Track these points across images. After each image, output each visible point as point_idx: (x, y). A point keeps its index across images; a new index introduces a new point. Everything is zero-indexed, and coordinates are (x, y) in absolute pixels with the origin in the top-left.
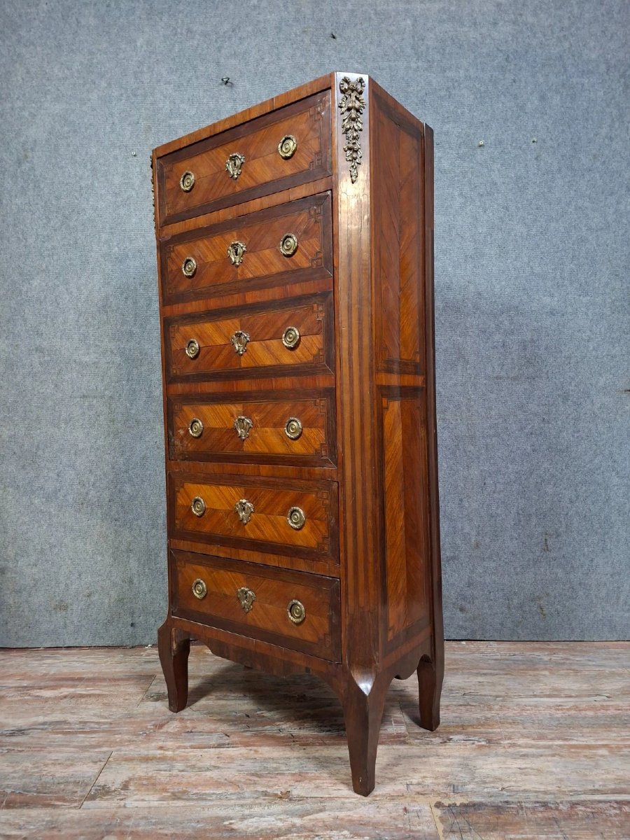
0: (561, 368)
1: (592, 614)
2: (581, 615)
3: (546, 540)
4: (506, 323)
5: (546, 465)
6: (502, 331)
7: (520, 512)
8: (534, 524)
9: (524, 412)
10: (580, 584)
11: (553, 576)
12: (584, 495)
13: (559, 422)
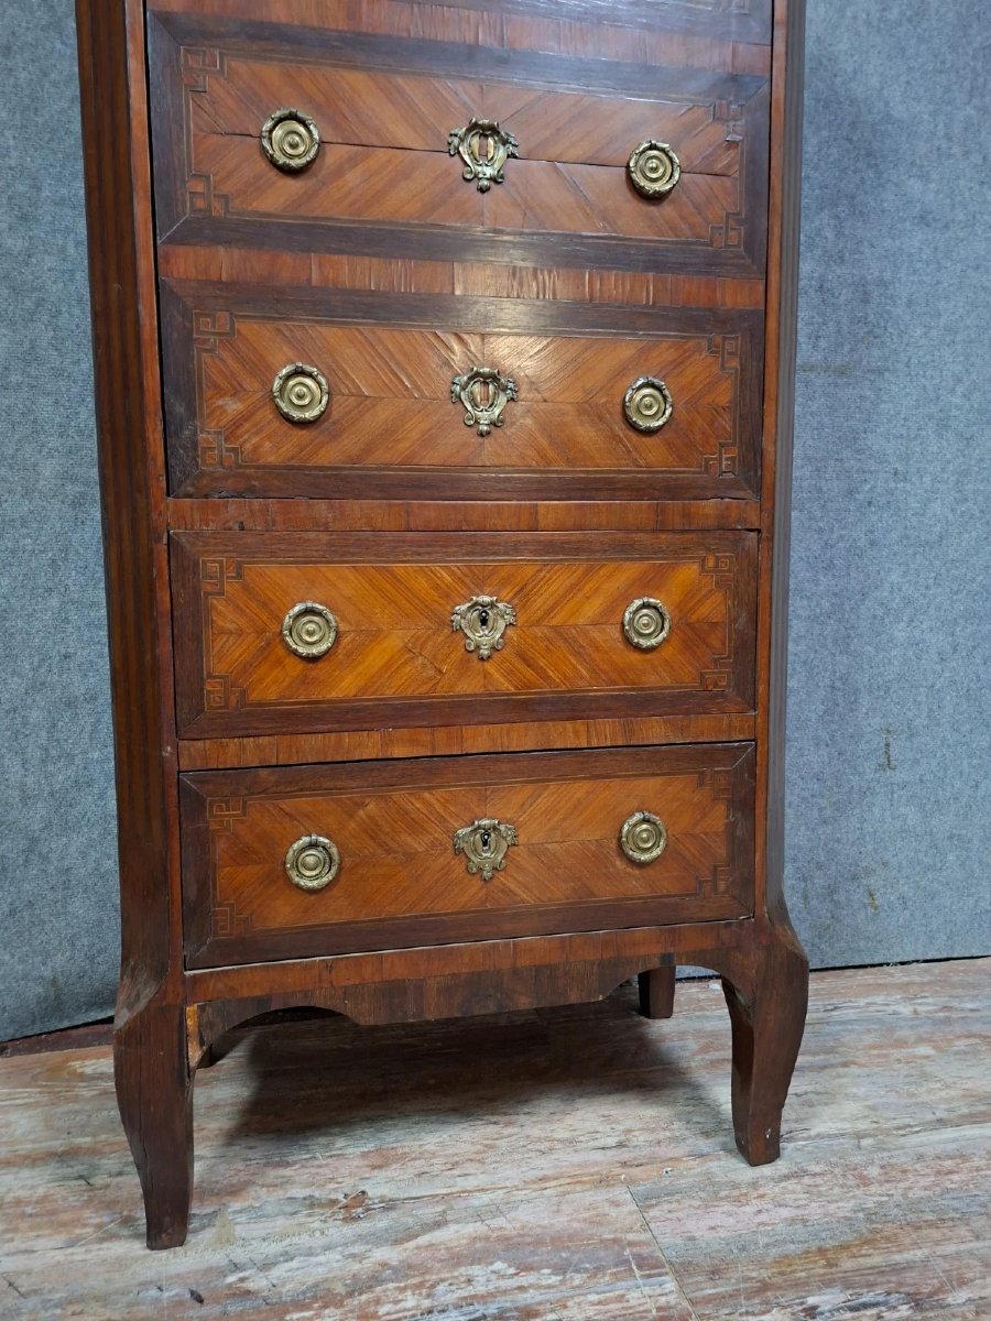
0: (937, 353)
1: (971, 901)
2: (948, 904)
3: (887, 745)
4: (830, 234)
5: (894, 577)
6: (819, 252)
7: (838, 684)
8: (864, 710)
9: (857, 451)
10: (951, 838)
11: (898, 824)
12: (969, 644)
13: (927, 479)
